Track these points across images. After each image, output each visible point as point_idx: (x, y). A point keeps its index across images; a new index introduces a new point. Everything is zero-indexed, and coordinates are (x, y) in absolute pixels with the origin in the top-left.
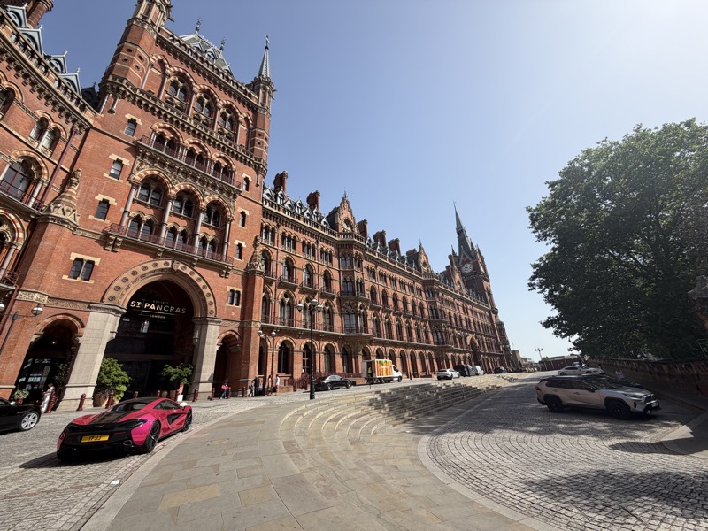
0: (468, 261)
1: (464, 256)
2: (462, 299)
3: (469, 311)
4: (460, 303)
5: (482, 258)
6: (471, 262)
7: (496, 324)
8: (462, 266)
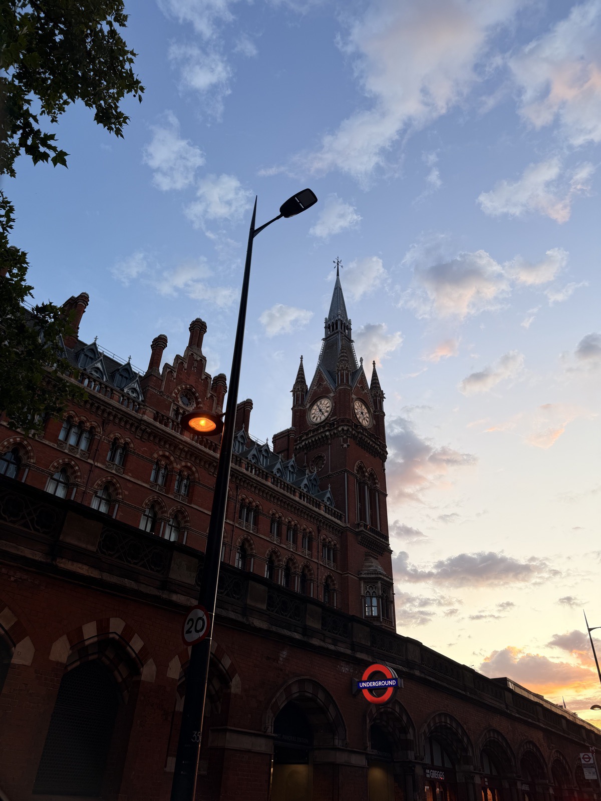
0: (325, 394)
1: (321, 379)
5: (378, 395)
6: (332, 395)
7: (361, 579)
8: (310, 406)
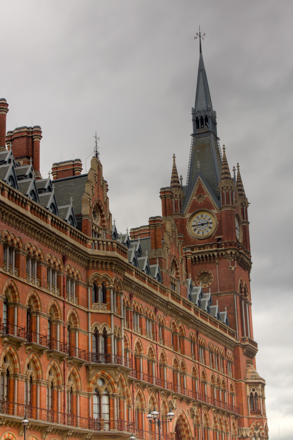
0: (206, 207)
1: (200, 191)
2: (175, 311)
3: (187, 343)
4: (168, 321)
5: (245, 204)
6: (215, 211)
7: (246, 383)
8: (190, 217)
